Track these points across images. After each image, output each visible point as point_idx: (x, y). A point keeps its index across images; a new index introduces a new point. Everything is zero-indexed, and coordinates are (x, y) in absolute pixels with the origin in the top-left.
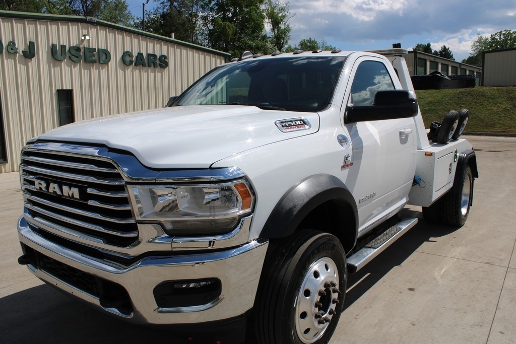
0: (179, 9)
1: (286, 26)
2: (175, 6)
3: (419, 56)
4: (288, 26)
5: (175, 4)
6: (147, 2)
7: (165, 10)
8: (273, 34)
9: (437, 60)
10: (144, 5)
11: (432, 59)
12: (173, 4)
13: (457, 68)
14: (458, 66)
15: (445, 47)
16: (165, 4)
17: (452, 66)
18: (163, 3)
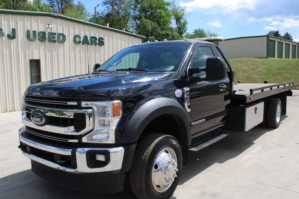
0: (117, 10)
1: (185, 21)
2: (115, 10)
3: (270, 38)
4: (186, 20)
5: (115, 7)
6: (98, 6)
7: (109, 11)
8: (176, 26)
9: (282, 41)
10: (95, 8)
11: (279, 40)
12: (114, 7)
13: (296, 46)
15: (287, 33)
16: (109, 7)
17: (292, 45)
18: (108, 7)
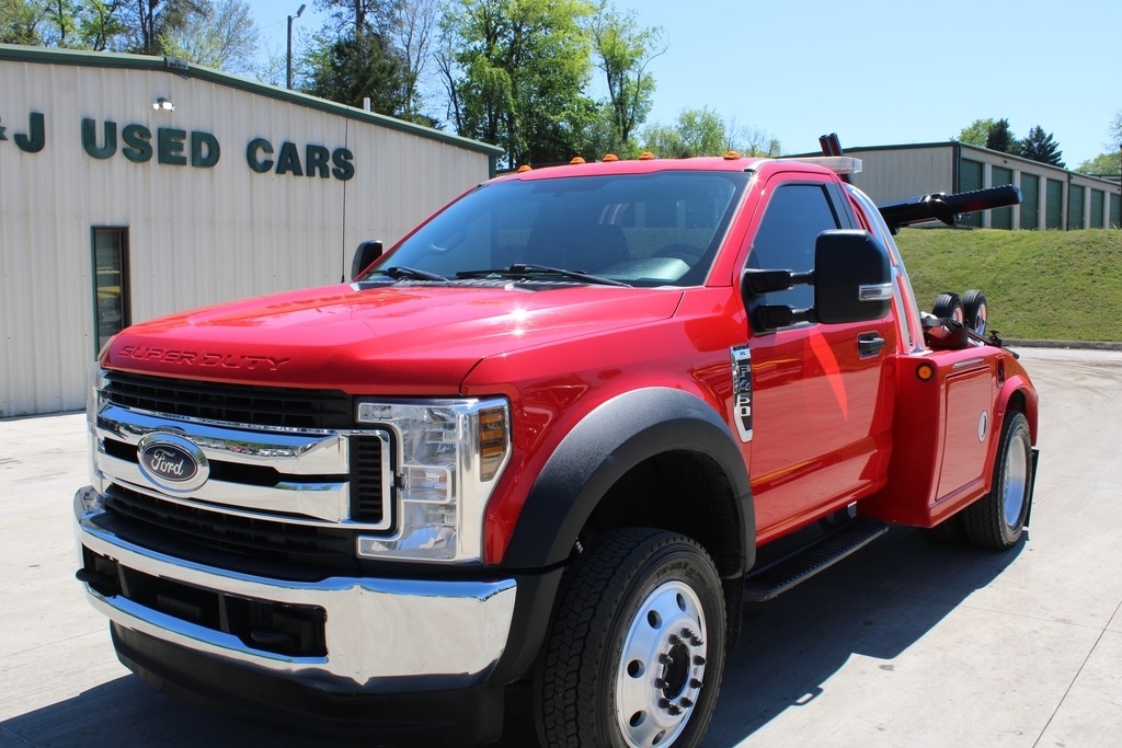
0: (376, 30)
1: (642, 78)
2: (369, 27)
3: (965, 153)
4: (646, 76)
5: (369, 18)
6: (299, 13)
7: (343, 32)
8: (609, 95)
9: (1010, 165)
10: (290, 19)
11: (999, 162)
12: (363, 18)
13: (1061, 183)
14: (1063, 178)
15: (1039, 131)
16: (344, 17)
17: (1048, 179)
18: (339, 15)
